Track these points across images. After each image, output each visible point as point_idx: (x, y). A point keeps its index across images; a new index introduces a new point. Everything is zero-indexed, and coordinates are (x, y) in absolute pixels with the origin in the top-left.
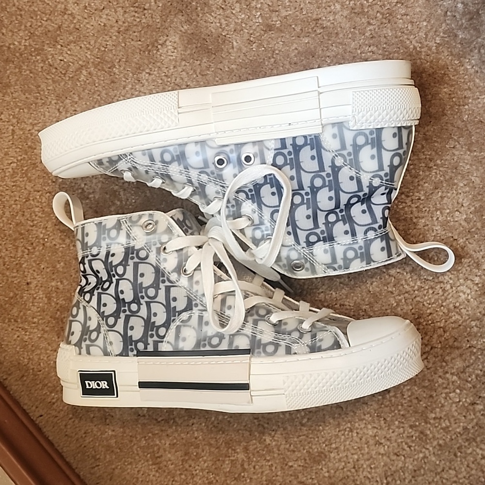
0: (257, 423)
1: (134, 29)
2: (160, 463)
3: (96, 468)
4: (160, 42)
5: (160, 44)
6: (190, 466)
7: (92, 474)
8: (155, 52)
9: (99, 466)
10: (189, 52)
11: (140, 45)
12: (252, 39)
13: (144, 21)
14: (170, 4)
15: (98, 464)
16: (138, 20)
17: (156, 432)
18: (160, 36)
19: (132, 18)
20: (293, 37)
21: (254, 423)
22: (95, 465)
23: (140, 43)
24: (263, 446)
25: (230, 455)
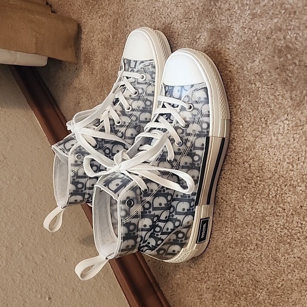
0: (251, 283)
1: (185, 32)
2: (202, 299)
3: (173, 296)
4: (197, 37)
5: (197, 39)
6: (216, 304)
7: (171, 299)
8: (195, 44)
9: (174, 295)
10: (211, 41)
11: (187, 41)
12: (244, 26)
13: (190, 26)
14: (202, 12)
15: (173, 293)
16: (187, 26)
17: (199, 279)
18: (197, 34)
19: (184, 25)
20: (268, 20)
21: (250, 282)
22: (172, 294)
23: (188, 40)
24: (255, 298)
25: (237, 301)
